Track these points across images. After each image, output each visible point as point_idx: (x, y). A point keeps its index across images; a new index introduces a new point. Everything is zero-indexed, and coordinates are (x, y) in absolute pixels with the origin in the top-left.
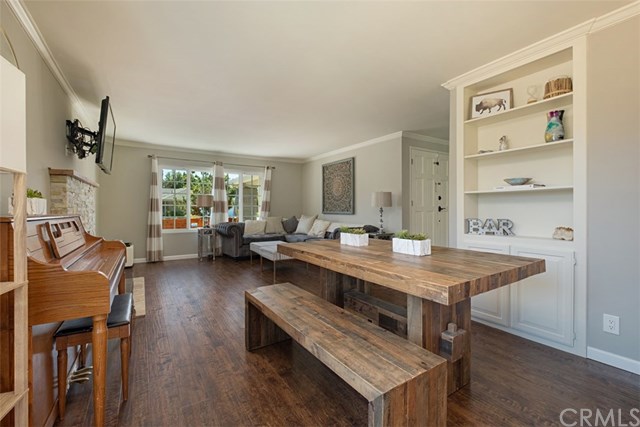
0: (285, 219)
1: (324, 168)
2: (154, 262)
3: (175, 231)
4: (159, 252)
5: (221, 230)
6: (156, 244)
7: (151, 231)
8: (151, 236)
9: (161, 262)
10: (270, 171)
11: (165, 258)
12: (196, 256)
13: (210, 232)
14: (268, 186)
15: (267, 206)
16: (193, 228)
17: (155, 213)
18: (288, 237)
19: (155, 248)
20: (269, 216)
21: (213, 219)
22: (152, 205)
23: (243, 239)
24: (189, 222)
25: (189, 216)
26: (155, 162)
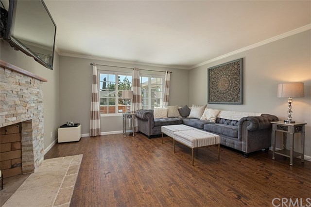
0: (180, 108)
1: (209, 70)
2: (94, 137)
3: (108, 115)
4: (98, 129)
5: (139, 115)
6: (96, 124)
7: (93, 115)
8: (92, 119)
9: (99, 136)
10: (169, 74)
11: (102, 133)
12: (121, 132)
13: (131, 116)
14: (168, 84)
15: (167, 99)
16: (119, 114)
17: (95, 103)
18: (185, 120)
19: (95, 128)
20: (169, 105)
21: (132, 108)
22: (93, 98)
23: (155, 122)
24: (117, 108)
25: (117, 105)
26: (95, 68)
